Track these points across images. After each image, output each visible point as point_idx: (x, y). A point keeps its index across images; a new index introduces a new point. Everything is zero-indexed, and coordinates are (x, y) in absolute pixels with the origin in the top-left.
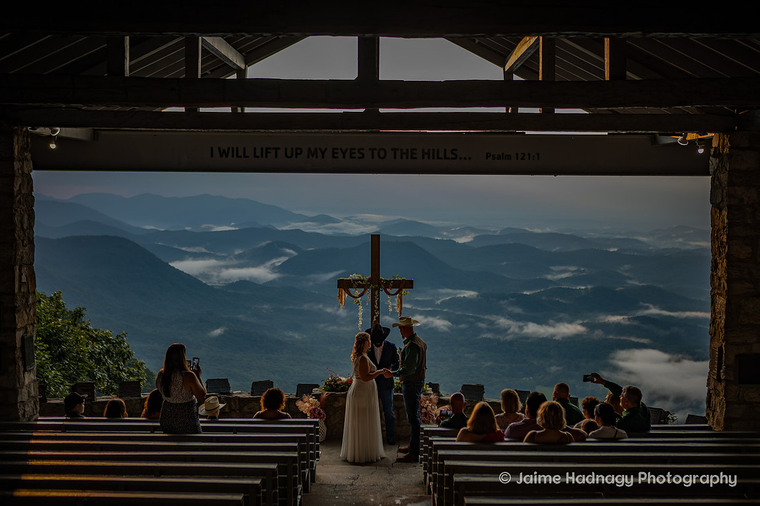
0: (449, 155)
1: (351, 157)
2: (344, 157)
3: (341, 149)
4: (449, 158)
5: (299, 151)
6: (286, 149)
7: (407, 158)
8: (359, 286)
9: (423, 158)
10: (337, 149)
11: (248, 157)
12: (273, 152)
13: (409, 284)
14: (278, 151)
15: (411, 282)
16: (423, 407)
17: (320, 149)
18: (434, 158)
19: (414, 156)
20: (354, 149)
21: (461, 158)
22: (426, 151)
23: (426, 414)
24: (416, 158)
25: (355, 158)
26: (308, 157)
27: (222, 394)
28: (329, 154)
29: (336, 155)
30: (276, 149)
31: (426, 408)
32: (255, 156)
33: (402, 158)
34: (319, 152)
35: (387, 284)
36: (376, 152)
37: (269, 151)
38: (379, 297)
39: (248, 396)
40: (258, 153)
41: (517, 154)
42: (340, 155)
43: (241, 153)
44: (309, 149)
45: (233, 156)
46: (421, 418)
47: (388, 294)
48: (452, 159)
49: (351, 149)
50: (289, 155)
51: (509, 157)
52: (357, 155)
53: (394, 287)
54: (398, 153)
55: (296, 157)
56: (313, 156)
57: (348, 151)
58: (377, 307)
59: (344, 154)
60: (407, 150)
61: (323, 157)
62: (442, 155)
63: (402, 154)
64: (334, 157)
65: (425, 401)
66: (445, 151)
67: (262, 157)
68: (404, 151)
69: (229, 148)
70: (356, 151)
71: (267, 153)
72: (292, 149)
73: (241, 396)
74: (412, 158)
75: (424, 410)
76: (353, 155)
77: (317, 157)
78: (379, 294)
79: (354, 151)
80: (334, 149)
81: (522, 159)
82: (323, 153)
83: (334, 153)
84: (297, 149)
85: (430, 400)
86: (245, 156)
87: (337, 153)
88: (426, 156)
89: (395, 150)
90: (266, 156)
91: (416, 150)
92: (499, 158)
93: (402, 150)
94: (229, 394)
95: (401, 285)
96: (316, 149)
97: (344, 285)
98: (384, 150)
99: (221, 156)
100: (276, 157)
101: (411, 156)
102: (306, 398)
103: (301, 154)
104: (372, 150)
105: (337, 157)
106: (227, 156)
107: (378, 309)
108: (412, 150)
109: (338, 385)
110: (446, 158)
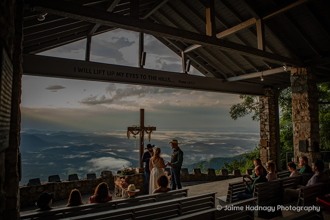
0: (167, 80)
1: (133, 77)
2: (131, 77)
3: (130, 74)
4: (167, 81)
5: (113, 73)
6: (108, 71)
7: (154, 79)
8: (137, 130)
9: (159, 80)
10: (128, 74)
11: (91, 73)
12: (102, 72)
13: (154, 129)
14: (104, 72)
15: (155, 128)
17: (122, 73)
18: (162, 81)
19: (156, 79)
20: (135, 74)
21: (171, 82)
22: (160, 78)
24: (156, 80)
25: (135, 78)
26: (117, 76)
27: (57, 182)
28: (125, 75)
29: (127, 76)
30: (104, 71)
32: (94, 73)
33: (152, 79)
34: (121, 74)
35: (147, 129)
36: (142, 76)
37: (101, 71)
40: (96, 72)
41: (188, 82)
42: (129, 76)
43: (88, 71)
44: (117, 72)
45: (85, 72)
47: (147, 132)
48: (168, 81)
49: (133, 74)
50: (109, 74)
51: (186, 82)
52: (136, 77)
53: (149, 130)
54: (150, 77)
55: (112, 75)
56: (118, 75)
57: (132, 75)
59: (131, 76)
60: (154, 77)
61: (123, 76)
62: (165, 80)
63: (152, 78)
64: (127, 77)
66: (166, 78)
67: (98, 74)
68: (153, 77)
69: (83, 69)
70: (135, 75)
71: (100, 72)
72: (110, 72)
74: (155, 80)
76: (134, 77)
77: (120, 76)
78: (144, 133)
79: (134, 75)
80: (127, 74)
81: (189, 83)
82: (123, 74)
83: (127, 75)
84: (112, 72)
86: (90, 73)
87: (128, 75)
88: (160, 79)
89: (149, 76)
90: (99, 74)
91: (156, 77)
92: (183, 82)
93: (152, 76)
94: (60, 181)
95: (152, 129)
96: (120, 73)
97: (131, 129)
98: (146, 76)
99: (79, 72)
100: (104, 74)
101: (155, 79)
103: (114, 74)
104: (141, 75)
105: (128, 77)
106: (82, 72)
108: (155, 77)
109: (130, 172)
110: (166, 81)
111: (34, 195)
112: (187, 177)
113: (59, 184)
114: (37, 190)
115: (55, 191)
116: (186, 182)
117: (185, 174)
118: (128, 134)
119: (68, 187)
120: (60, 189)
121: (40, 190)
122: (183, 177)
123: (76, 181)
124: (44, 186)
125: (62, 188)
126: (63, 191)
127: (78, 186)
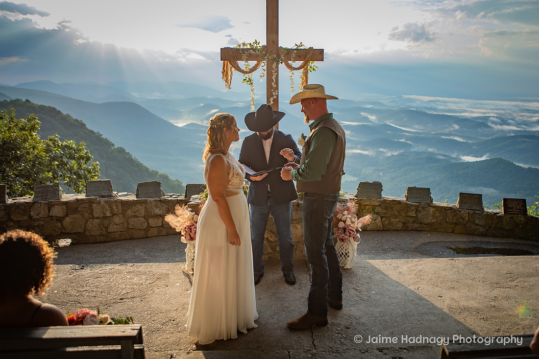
8: (250, 57)
13: (318, 55)
15: (321, 52)
16: (341, 220)
23: (344, 229)
27: (103, 197)
31: (345, 222)
35: (289, 54)
38: (277, 71)
39: (133, 198)
46: (338, 234)
47: (290, 67)
53: (298, 58)
58: (274, 86)
65: (342, 212)
73: (124, 198)
75: (341, 225)
78: (277, 67)
85: (348, 209)
94: (111, 196)
95: (308, 57)
97: (231, 56)
102: (179, 210)
107: (277, 88)
111: (42, 223)
112: (477, 221)
113: (106, 202)
114: (49, 212)
115: (97, 219)
116: (472, 234)
117: (471, 212)
118: (225, 73)
119: (129, 212)
120: (108, 214)
121: (57, 211)
122: (463, 219)
123: (154, 199)
124: (66, 203)
125: (113, 215)
126: (116, 220)
127: (158, 211)
